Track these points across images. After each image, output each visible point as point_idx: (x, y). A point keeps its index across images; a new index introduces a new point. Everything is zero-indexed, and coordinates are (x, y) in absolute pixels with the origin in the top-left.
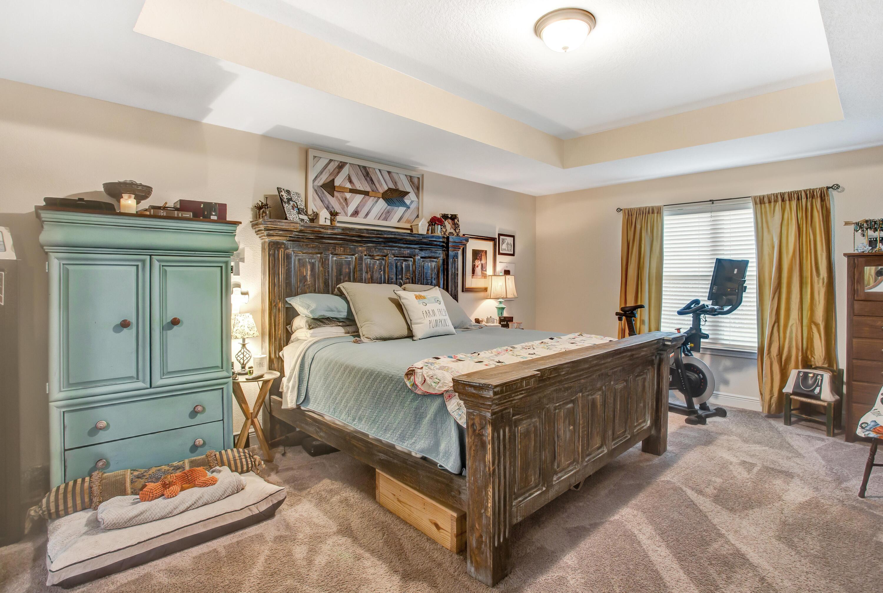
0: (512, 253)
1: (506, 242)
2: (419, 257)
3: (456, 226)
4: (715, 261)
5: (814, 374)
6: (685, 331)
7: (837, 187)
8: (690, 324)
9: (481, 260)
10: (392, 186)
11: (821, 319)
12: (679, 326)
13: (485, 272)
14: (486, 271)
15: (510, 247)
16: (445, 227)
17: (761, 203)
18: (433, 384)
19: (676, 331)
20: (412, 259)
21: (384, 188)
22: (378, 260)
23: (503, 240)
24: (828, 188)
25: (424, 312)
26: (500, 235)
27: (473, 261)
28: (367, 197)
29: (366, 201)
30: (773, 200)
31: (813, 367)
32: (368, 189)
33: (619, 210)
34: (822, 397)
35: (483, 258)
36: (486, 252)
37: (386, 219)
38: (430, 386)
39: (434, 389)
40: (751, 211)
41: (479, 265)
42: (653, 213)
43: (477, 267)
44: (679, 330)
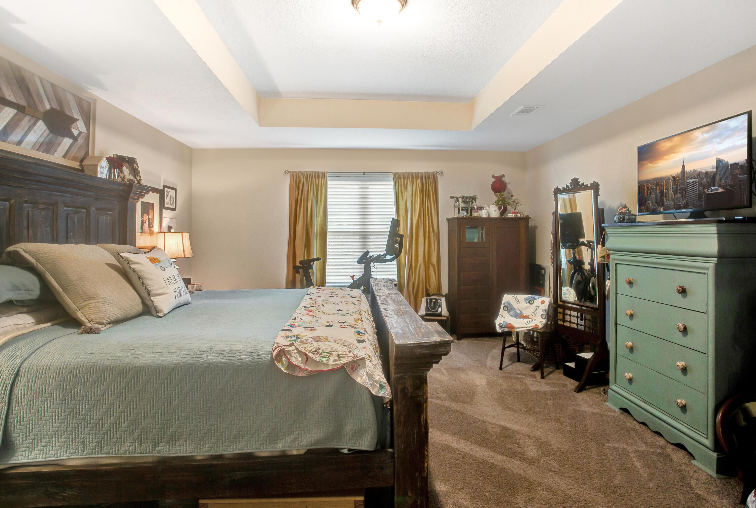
0: (174, 207)
1: (170, 196)
2: (94, 208)
3: (135, 172)
4: (391, 220)
5: (436, 299)
6: (358, 277)
7: (441, 173)
8: (362, 272)
9: (148, 215)
10: (56, 106)
11: (436, 261)
12: (352, 274)
13: (152, 229)
14: (152, 227)
15: (173, 200)
16: (122, 172)
17: (398, 179)
18: (324, 360)
19: (351, 278)
20: (84, 210)
21: (45, 107)
22: (43, 209)
23: (167, 192)
24: (437, 172)
25: (166, 279)
26: (164, 187)
27: (142, 216)
28: (21, 114)
29: (20, 120)
30: (406, 177)
31: (430, 295)
32: (23, 102)
33: (286, 172)
34: (443, 314)
35: (150, 211)
36: (153, 204)
37: (47, 151)
38: (318, 363)
39: (327, 365)
40: (392, 183)
41: (147, 220)
42: (319, 177)
43: (145, 222)
44: (353, 277)
